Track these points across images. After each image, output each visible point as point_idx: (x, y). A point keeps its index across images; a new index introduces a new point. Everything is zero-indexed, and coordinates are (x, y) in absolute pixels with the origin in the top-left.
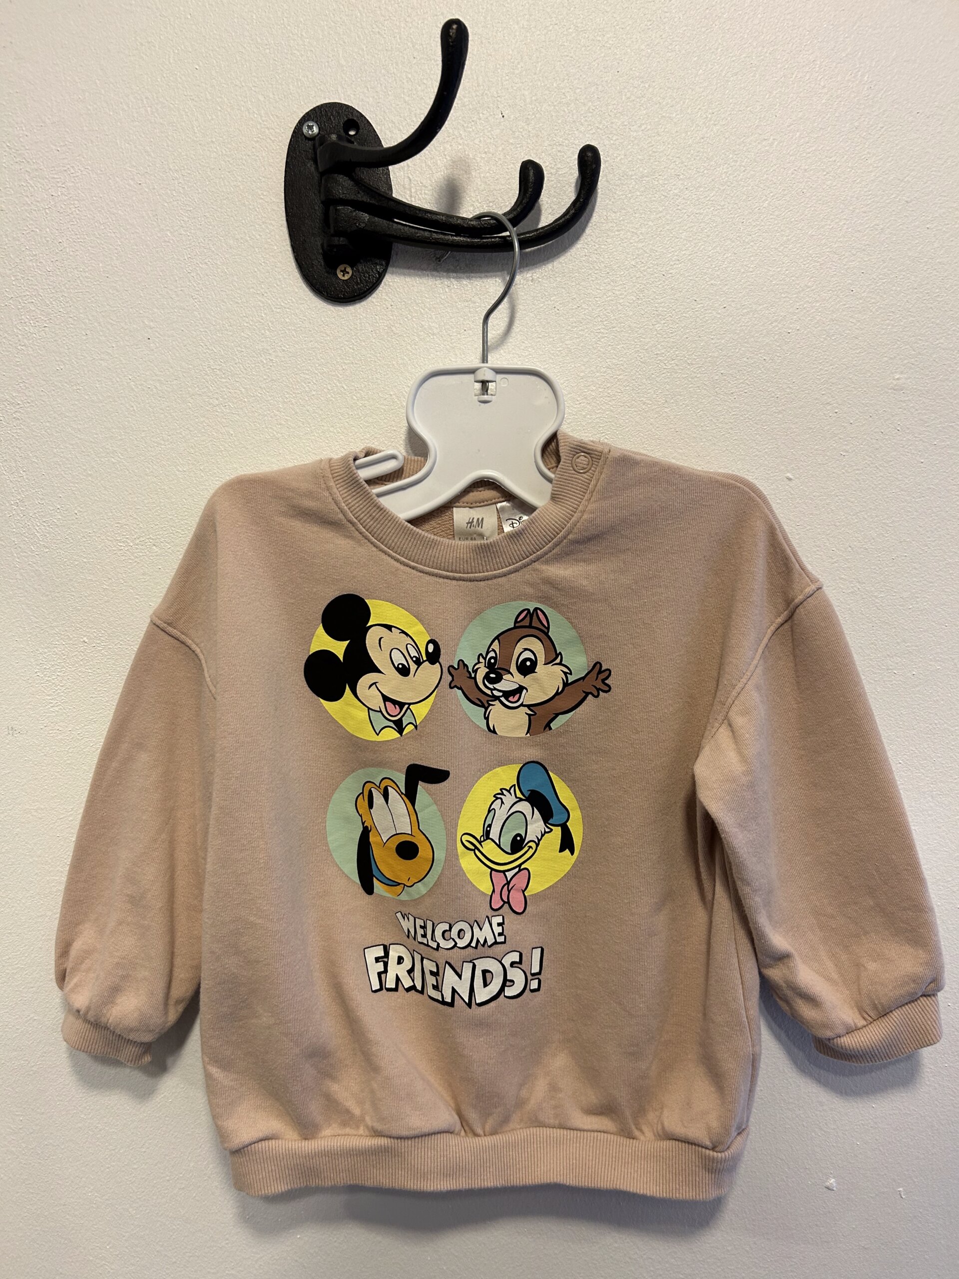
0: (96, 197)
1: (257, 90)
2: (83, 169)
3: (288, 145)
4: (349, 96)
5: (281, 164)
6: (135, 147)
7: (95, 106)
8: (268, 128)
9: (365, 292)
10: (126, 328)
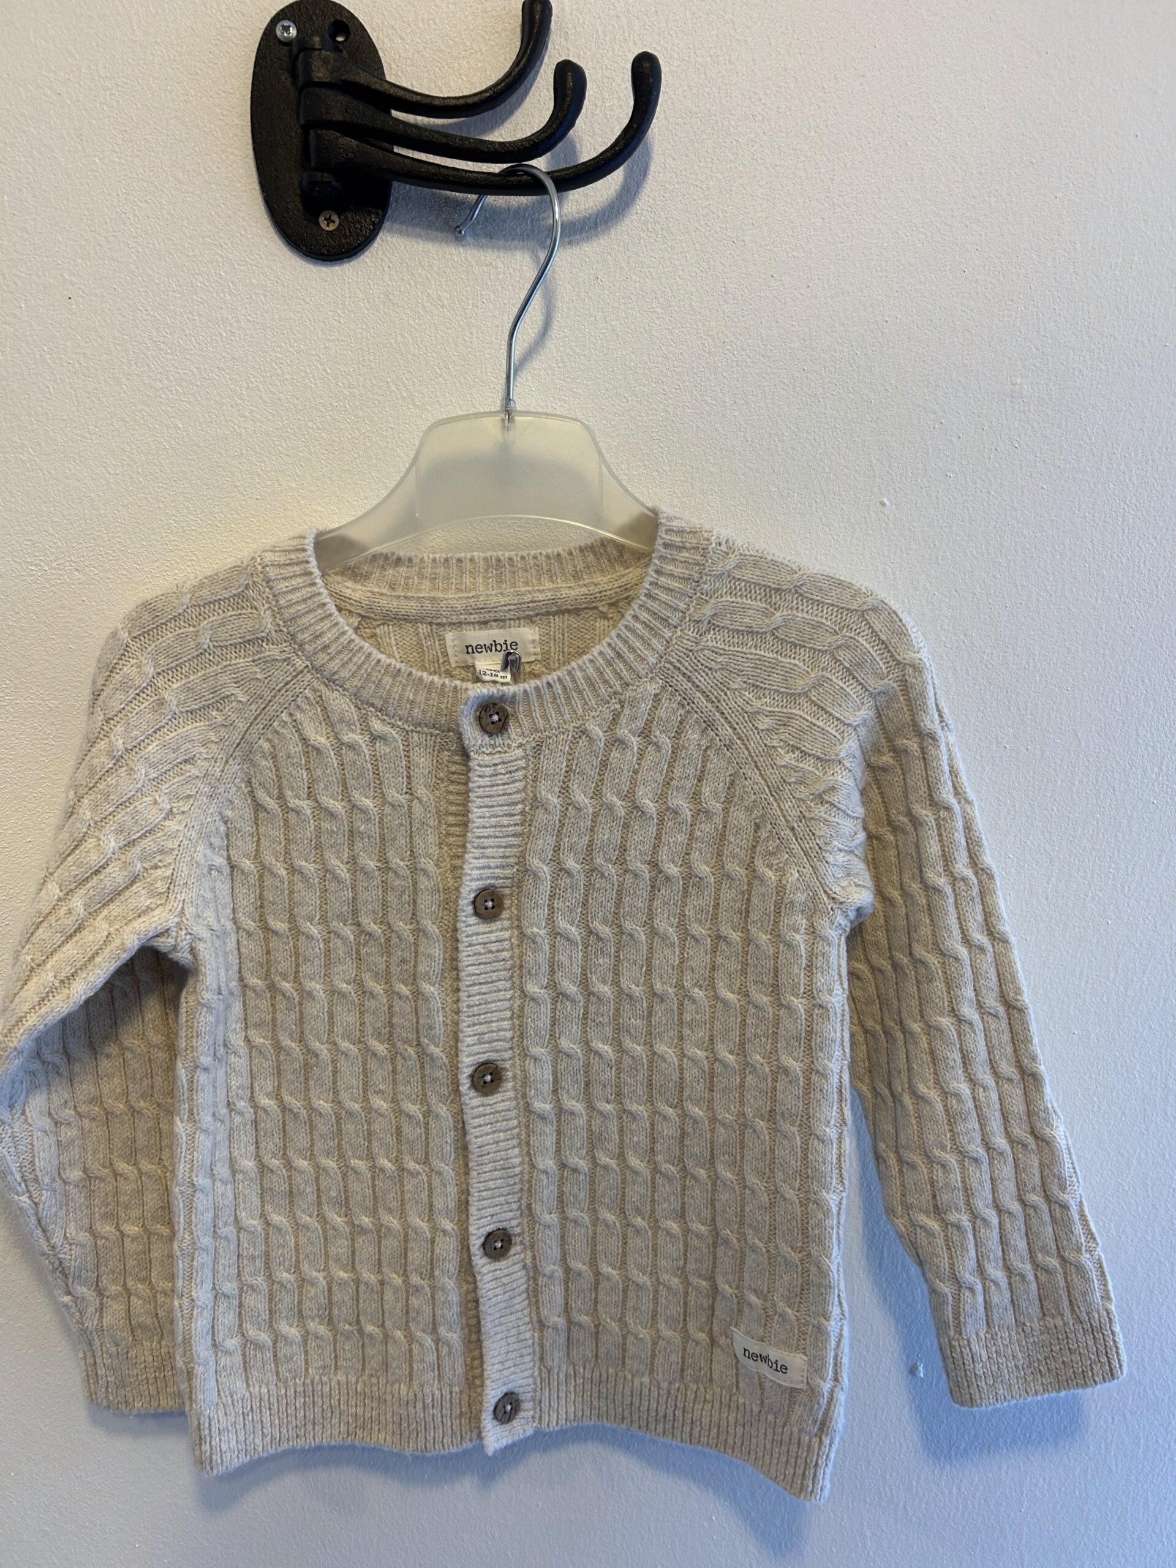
3: (256, 50)
5: (247, 76)
6: (54, 45)
8: (231, 29)
9: (355, 248)
10: (39, 282)
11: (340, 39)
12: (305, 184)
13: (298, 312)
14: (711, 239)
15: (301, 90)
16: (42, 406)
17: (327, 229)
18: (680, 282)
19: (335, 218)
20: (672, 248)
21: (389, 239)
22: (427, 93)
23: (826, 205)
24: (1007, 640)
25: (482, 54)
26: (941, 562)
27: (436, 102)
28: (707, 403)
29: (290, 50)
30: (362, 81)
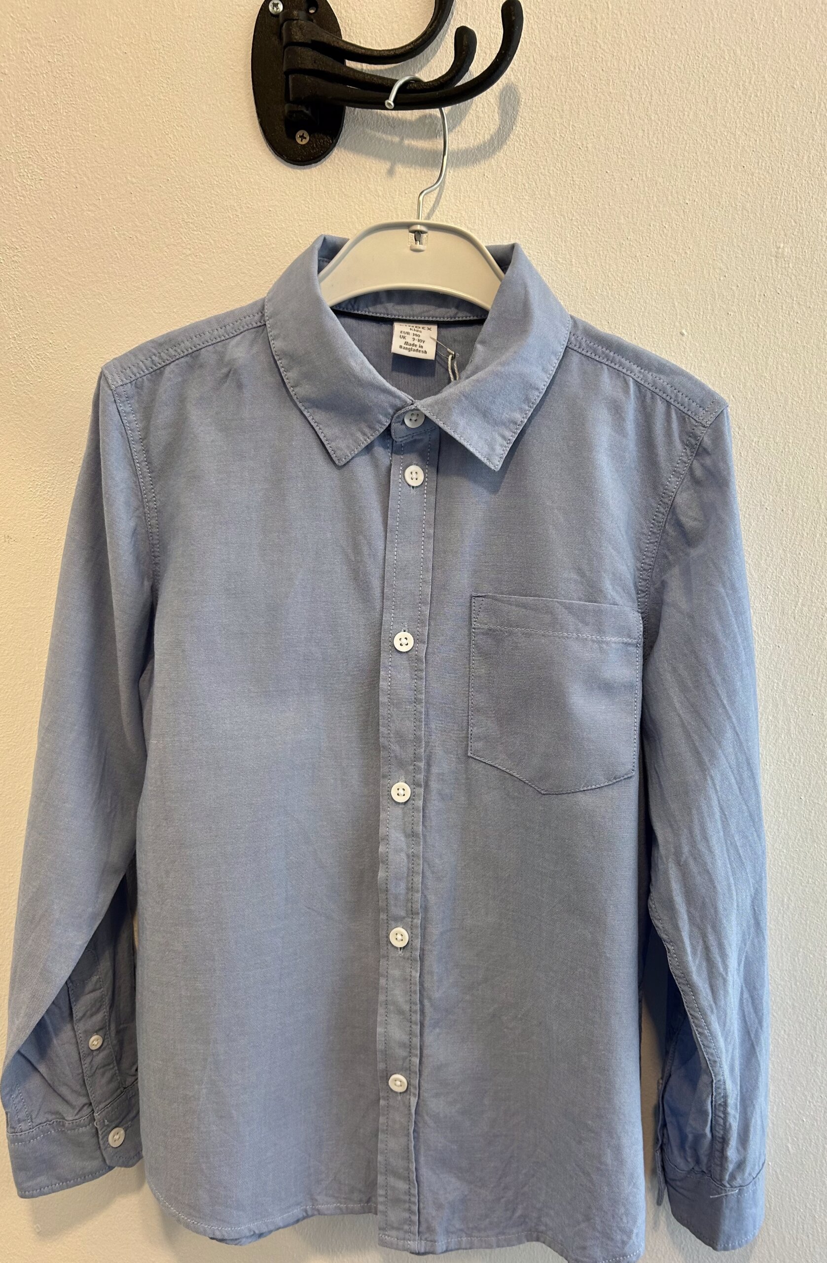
0: (86, 63)
2: (76, 38)
3: (255, 22)
5: (249, 37)
9: (319, 156)
10: (111, 182)
11: (312, 11)
12: (286, 111)
13: (281, 201)
14: (564, 146)
15: (285, 48)
16: (112, 267)
17: (301, 143)
18: (542, 178)
19: (306, 135)
20: (537, 153)
21: (343, 150)
22: (370, 47)
23: (646, 120)
24: (769, 432)
25: (408, 19)
26: (723, 375)
27: (375, 54)
28: (559, 262)
29: (278, 21)
30: (325, 40)
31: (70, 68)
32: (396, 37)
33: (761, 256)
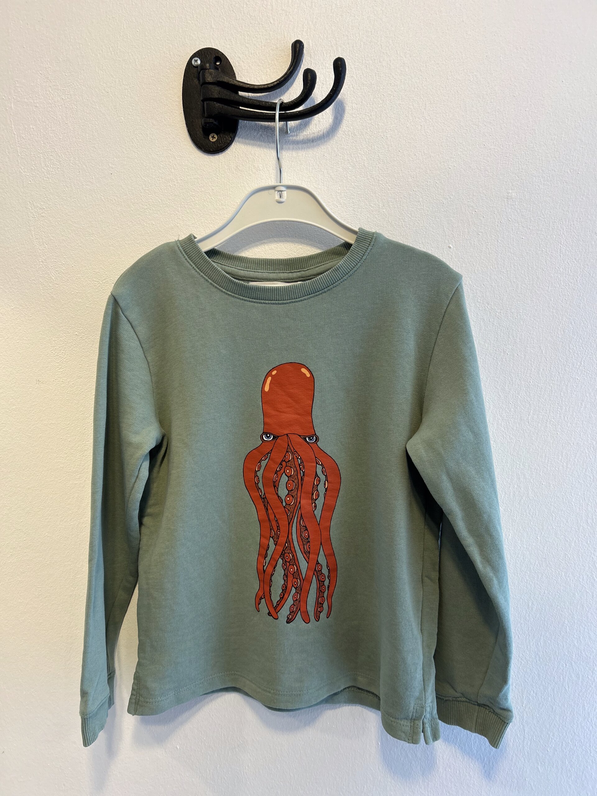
0: (85, 99)
1: (169, 42)
2: (78, 84)
3: (184, 70)
4: (217, 44)
5: (181, 81)
6: (106, 72)
7: (85, 51)
8: (174, 62)
9: (224, 148)
10: (100, 168)
11: (218, 63)
12: (203, 123)
13: (201, 175)
14: (372, 137)
15: (201, 86)
16: (100, 218)
17: (212, 141)
18: (360, 155)
19: (216, 136)
20: (356, 141)
21: (238, 144)
22: (253, 83)
23: (423, 120)
24: (507, 306)
25: (276, 66)
26: (476, 272)
27: (256, 87)
28: (371, 206)
29: (198, 70)
30: (226, 81)
31: (75, 102)
32: (268, 76)
33: (497, 198)
